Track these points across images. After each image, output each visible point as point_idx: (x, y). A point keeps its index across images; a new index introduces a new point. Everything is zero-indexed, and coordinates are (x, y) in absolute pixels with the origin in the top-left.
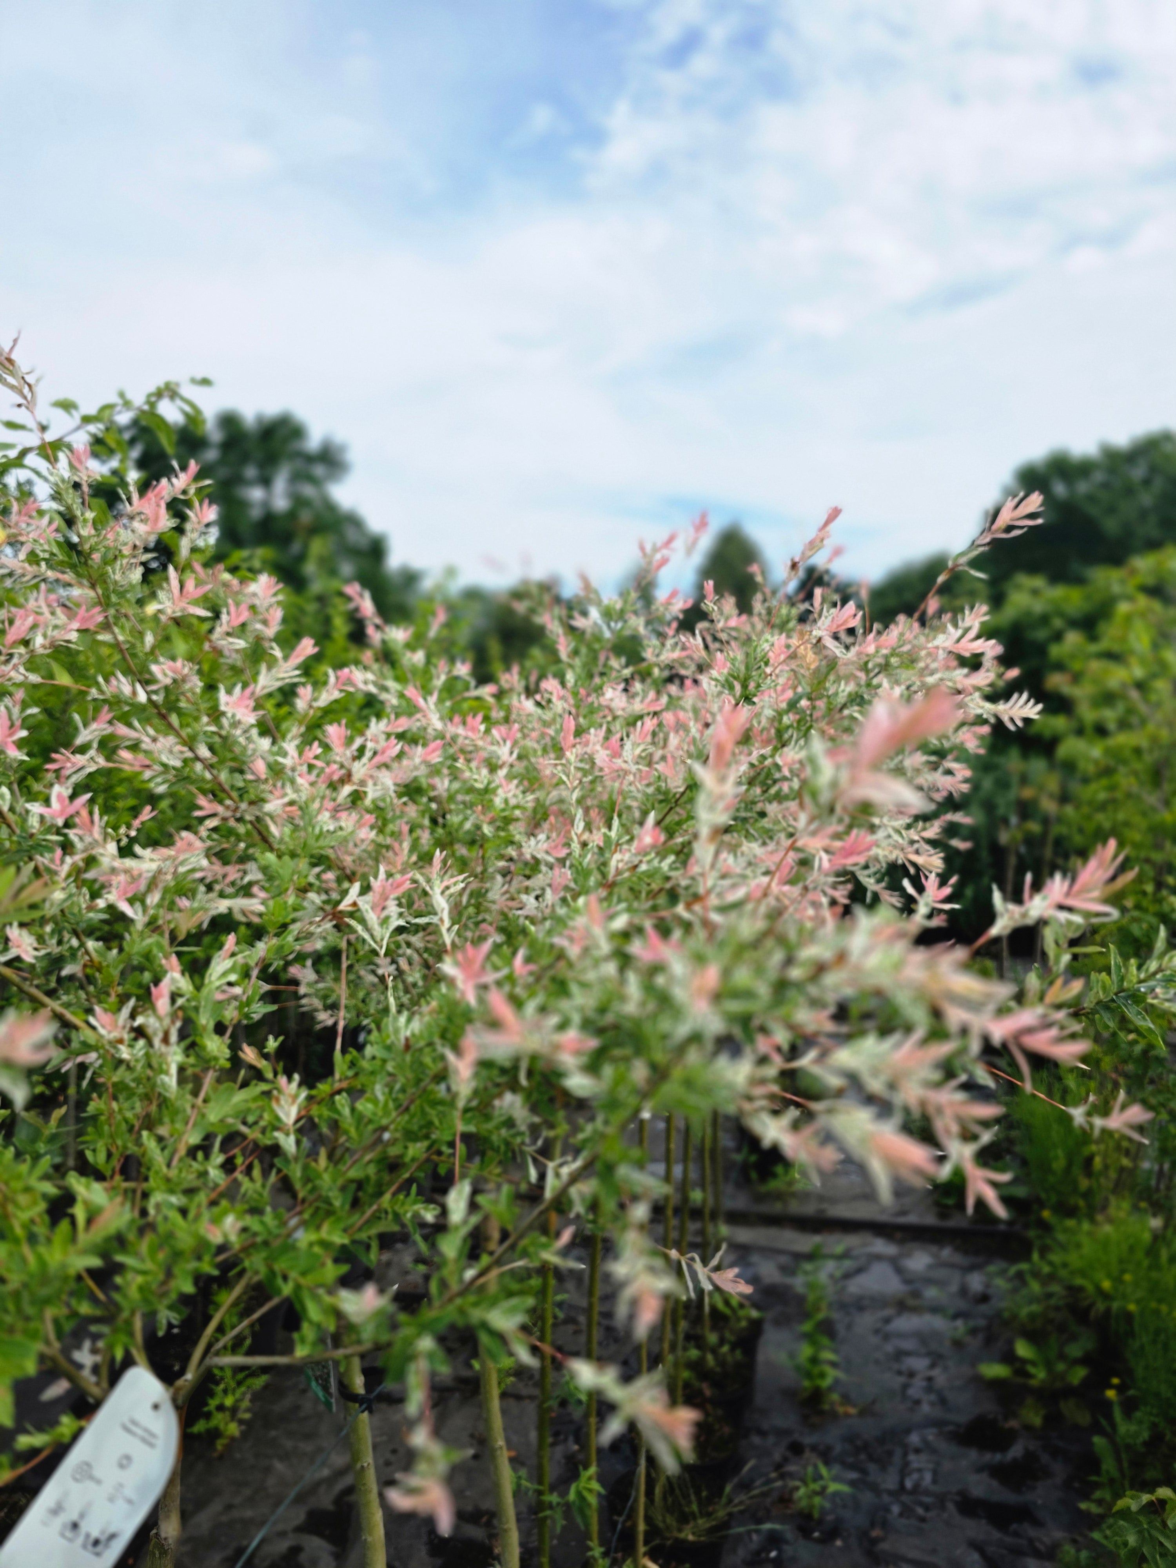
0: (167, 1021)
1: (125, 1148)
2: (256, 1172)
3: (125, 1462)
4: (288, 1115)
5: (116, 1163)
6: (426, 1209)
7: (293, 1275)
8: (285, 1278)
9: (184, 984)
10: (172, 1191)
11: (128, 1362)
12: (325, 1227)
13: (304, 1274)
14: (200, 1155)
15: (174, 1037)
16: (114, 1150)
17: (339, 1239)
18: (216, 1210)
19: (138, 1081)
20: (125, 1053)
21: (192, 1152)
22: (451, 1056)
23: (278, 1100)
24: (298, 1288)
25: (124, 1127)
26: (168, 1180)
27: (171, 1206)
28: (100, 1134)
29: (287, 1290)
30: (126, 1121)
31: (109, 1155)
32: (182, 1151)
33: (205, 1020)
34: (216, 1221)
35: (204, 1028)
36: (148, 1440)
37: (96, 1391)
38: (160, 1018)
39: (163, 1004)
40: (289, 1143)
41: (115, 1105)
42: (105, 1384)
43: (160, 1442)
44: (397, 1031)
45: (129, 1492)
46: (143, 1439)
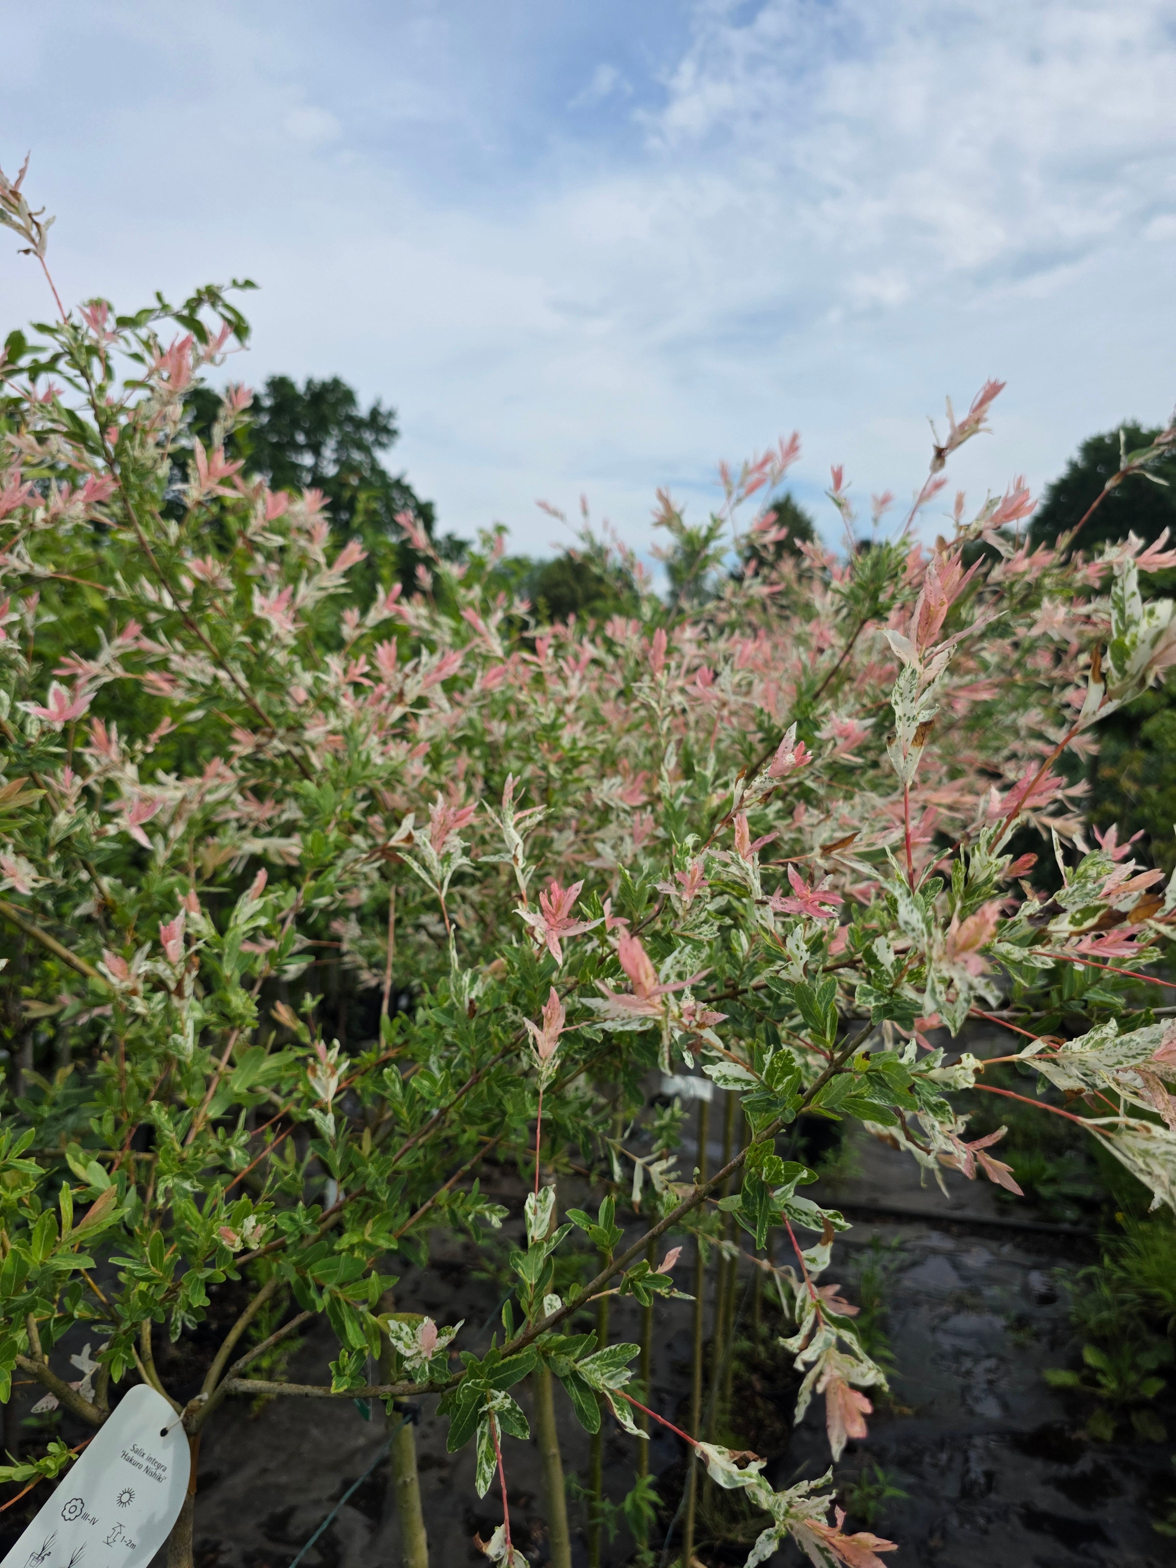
0: (180, 968)
1: (138, 1117)
2: (290, 1152)
3: (126, 1497)
4: (326, 1089)
5: (127, 1133)
6: (492, 1211)
7: (330, 1285)
8: (320, 1289)
9: (204, 924)
10: (185, 1176)
11: (133, 1379)
12: (369, 1227)
13: (341, 1285)
14: (221, 1130)
15: (189, 987)
16: (124, 1119)
17: (386, 1243)
18: (235, 1204)
19: (155, 1038)
20: (140, 1006)
21: (212, 1127)
22: (532, 1027)
23: (314, 1070)
24: (335, 1301)
25: (136, 1091)
26: (182, 1161)
27: (185, 1194)
28: (108, 1100)
29: (322, 1304)
30: (140, 1084)
31: (118, 1124)
32: (200, 1125)
33: (230, 971)
34: (236, 1220)
35: (230, 980)
36: (155, 1472)
37: (91, 1412)
38: (172, 965)
39: (175, 949)
40: (327, 1124)
41: (127, 1066)
42: (104, 1405)
43: (168, 1474)
44: (460, 992)
45: (130, 1533)
46: (147, 1470)
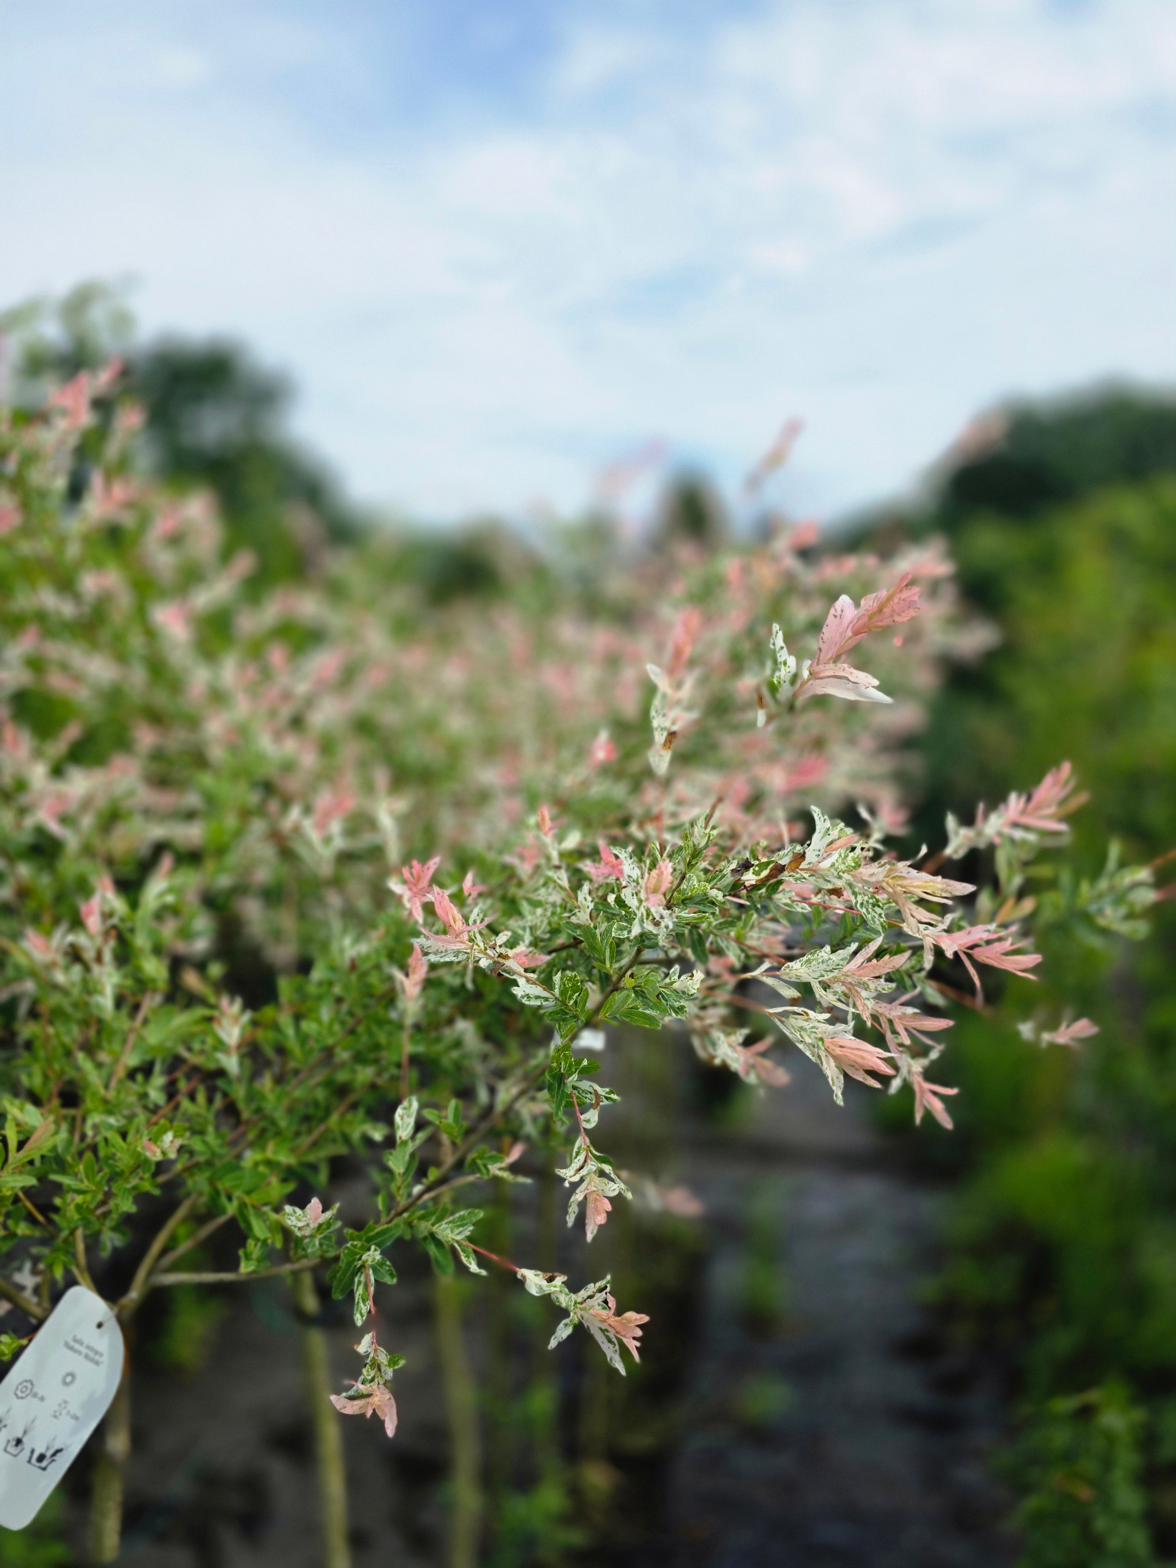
0: (99, 940)
1: (63, 1072)
2: (201, 1097)
3: (69, 1379)
4: (230, 1035)
5: (54, 1087)
6: (375, 1128)
7: (237, 1193)
8: (230, 1198)
9: (118, 904)
10: (110, 1113)
11: (71, 1282)
12: (271, 1148)
13: (248, 1193)
14: (140, 1077)
15: (107, 956)
16: (51, 1074)
17: (285, 1158)
18: (155, 1129)
19: (75, 1005)
20: (60, 977)
21: (131, 1075)
22: (399, 975)
23: (219, 1022)
24: (243, 1206)
25: (60, 1051)
26: (106, 1102)
27: (110, 1127)
28: (35, 1058)
29: (231, 1209)
30: (63, 1045)
31: (46, 1077)
32: (121, 1072)
33: (141, 941)
34: (155, 1139)
35: (141, 950)
36: (93, 1357)
37: (37, 1311)
38: (91, 937)
39: (94, 922)
40: (232, 1063)
41: (51, 1030)
42: (46, 1304)
43: (104, 1359)
44: (342, 951)
45: (74, 1408)
46: (87, 1356)
